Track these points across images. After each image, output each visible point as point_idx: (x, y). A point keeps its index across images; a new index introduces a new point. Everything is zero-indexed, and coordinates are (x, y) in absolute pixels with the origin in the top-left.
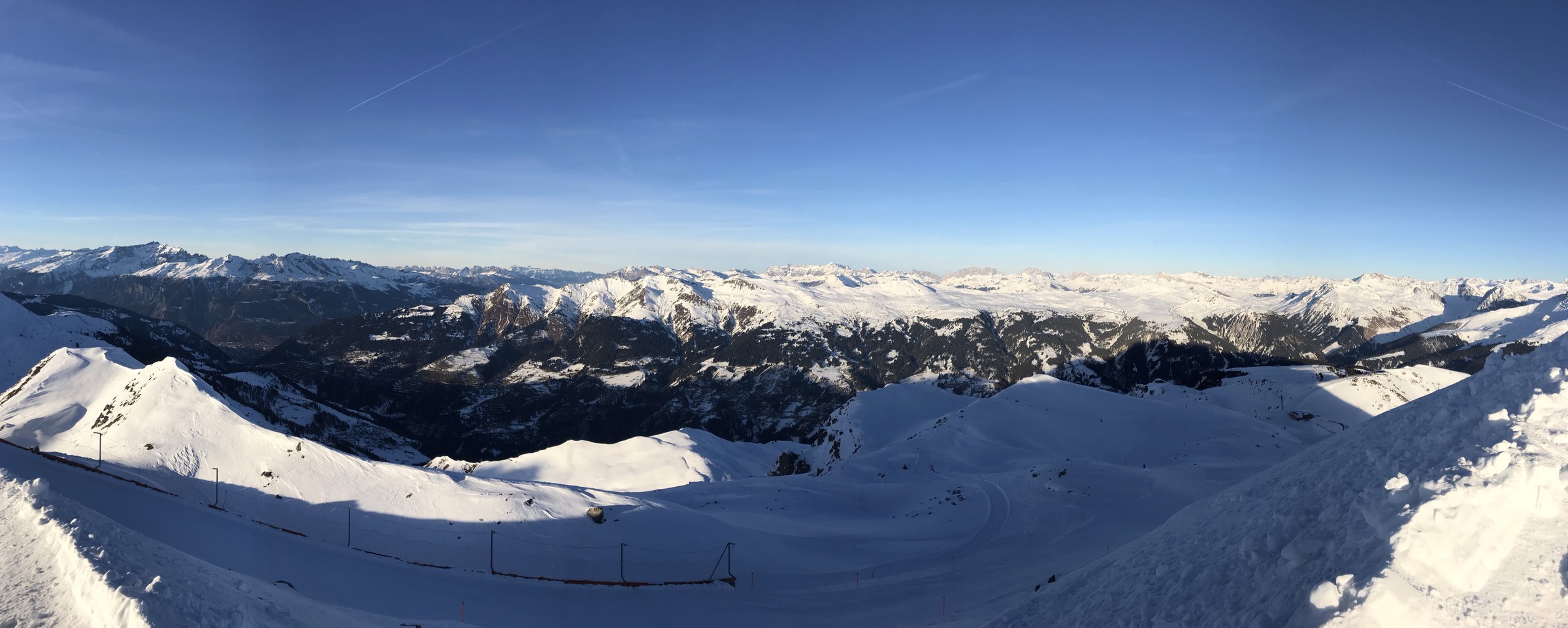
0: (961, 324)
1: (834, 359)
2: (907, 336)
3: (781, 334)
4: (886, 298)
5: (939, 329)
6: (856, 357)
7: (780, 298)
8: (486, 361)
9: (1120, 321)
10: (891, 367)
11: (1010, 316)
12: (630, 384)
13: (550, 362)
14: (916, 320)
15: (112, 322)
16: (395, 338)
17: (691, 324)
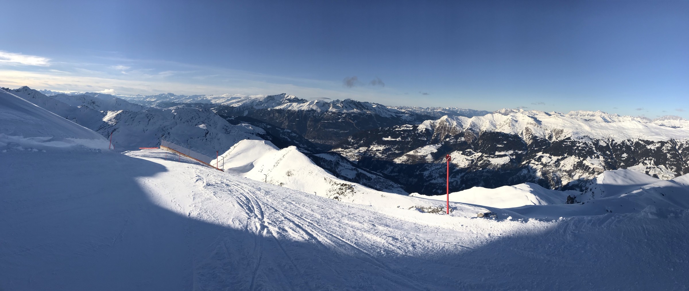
0: (660, 144)
1: (597, 155)
2: (632, 148)
3: (574, 143)
4: (624, 128)
5: (648, 145)
6: (607, 155)
7: (574, 126)
8: (435, 151)
10: (623, 161)
11: (687, 142)
12: (503, 163)
13: (466, 152)
14: (637, 140)
15: (263, 129)
16: (394, 140)
17: (532, 136)
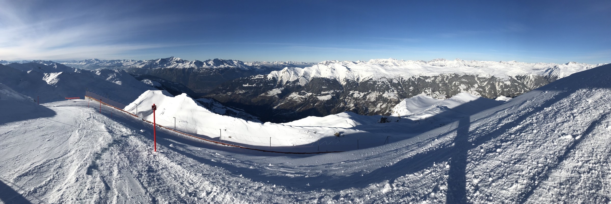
0: (434, 78)
1: (392, 90)
2: (416, 82)
3: (375, 82)
4: (409, 69)
5: (427, 79)
6: (399, 89)
7: (374, 70)
8: (280, 92)
9: (488, 77)
10: (411, 92)
11: (450, 75)
12: (327, 99)
13: (301, 92)
14: (419, 77)
15: (160, 83)
16: (251, 86)
17: (346, 79)
